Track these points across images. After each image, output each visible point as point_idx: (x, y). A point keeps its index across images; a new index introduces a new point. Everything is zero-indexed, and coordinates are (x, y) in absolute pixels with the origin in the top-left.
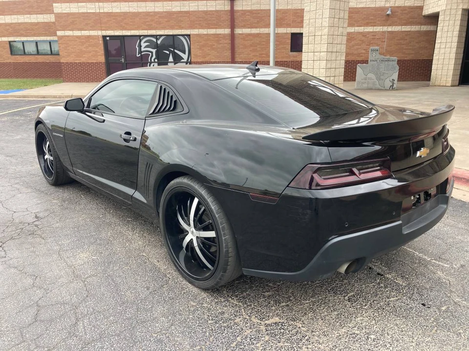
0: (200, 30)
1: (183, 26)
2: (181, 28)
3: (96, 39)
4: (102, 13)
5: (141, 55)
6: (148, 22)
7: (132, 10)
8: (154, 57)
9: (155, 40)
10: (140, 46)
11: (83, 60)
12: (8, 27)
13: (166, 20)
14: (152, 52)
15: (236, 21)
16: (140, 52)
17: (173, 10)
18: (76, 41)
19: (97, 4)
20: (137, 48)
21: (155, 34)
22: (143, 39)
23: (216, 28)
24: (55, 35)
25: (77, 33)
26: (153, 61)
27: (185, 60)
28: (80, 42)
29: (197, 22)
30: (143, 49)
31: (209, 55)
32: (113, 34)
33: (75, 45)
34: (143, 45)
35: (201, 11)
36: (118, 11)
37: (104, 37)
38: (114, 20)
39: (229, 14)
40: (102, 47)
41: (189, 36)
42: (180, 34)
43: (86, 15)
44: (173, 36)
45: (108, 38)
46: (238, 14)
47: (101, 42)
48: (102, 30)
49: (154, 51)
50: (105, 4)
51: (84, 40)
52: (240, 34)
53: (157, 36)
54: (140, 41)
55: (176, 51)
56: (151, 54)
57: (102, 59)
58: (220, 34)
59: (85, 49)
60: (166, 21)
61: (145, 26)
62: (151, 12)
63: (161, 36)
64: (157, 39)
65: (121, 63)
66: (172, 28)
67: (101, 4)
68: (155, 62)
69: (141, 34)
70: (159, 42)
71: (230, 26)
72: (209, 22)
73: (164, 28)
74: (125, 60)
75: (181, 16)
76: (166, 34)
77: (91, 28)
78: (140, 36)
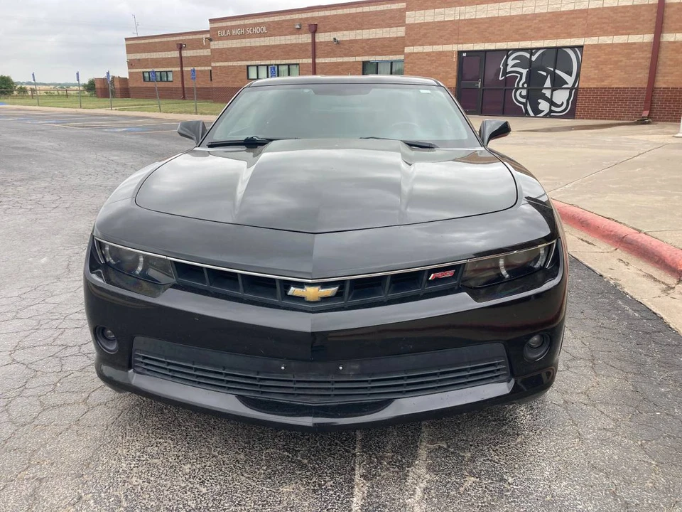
0: (600, 38)
1: (573, 33)
2: (570, 36)
3: (448, 56)
4: (463, 20)
5: (506, 78)
6: (521, 29)
7: (502, 13)
8: (524, 80)
9: (528, 55)
10: (506, 65)
12: (364, 44)
13: (549, 25)
14: (521, 74)
15: (666, 21)
16: (505, 72)
17: (563, 10)
18: (425, 59)
19: (458, 8)
20: (502, 68)
21: (530, 47)
22: (512, 54)
23: (629, 34)
24: (402, 52)
25: (428, 49)
26: (520, 86)
27: (570, 85)
28: (429, 60)
29: (598, 26)
30: (509, 69)
31: (611, 76)
32: (472, 49)
33: (423, 65)
34: (511, 63)
35: (608, 8)
36: (484, 16)
37: (460, 53)
38: (476, 30)
39: (655, 10)
40: (455, 67)
41: (581, 47)
42: (568, 44)
43: (442, 24)
44: (557, 49)
45: (464, 55)
46: (672, 9)
47: (455, 60)
48: (458, 43)
49: (524, 72)
50: (468, 9)
51: (434, 58)
52: (670, 42)
53: (532, 49)
54: (508, 57)
55: (557, 71)
56: (519, 76)
57: (452, 82)
58: (635, 43)
59: (434, 70)
60: (549, 27)
61: (517, 36)
62: (529, 15)
63: (538, 49)
64: (532, 54)
65: (476, 89)
66: (557, 36)
67: (463, 8)
68: (523, 88)
69: (509, 48)
70: (534, 58)
71: (654, 30)
72: (618, 25)
73: (544, 38)
74: (483, 84)
75: (573, 18)
76: (546, 46)
77: (445, 42)
78: (508, 50)
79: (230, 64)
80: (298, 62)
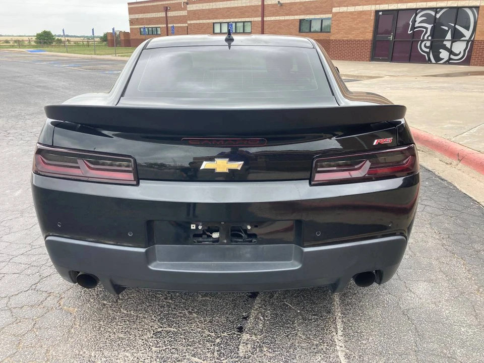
3: (368, 14)
5: (414, 32)
8: (429, 33)
9: (433, 13)
10: (414, 21)
11: (351, 37)
12: (301, 6)
14: (426, 29)
16: (413, 27)
18: (348, 17)
20: (411, 23)
21: (435, 6)
22: (419, 12)
24: (331, 12)
25: (351, 9)
26: (426, 38)
27: (467, 38)
28: (351, 18)
30: (417, 25)
32: (387, 8)
33: (347, 22)
34: (418, 19)
37: (377, 12)
40: (372, 23)
41: (478, 7)
42: (467, 5)
44: (458, 8)
45: (381, 13)
47: (372, 17)
48: (376, 4)
49: (429, 27)
51: (355, 16)
53: (437, 8)
54: (416, 15)
55: (457, 27)
56: (425, 30)
57: (369, 36)
59: (355, 26)
63: (442, 8)
64: (437, 13)
65: (389, 41)
68: (428, 40)
69: (418, 7)
70: (438, 16)
74: (395, 37)
76: (448, 5)
77: (366, 3)
78: (417, 9)
79: (201, 21)
80: (251, 20)
